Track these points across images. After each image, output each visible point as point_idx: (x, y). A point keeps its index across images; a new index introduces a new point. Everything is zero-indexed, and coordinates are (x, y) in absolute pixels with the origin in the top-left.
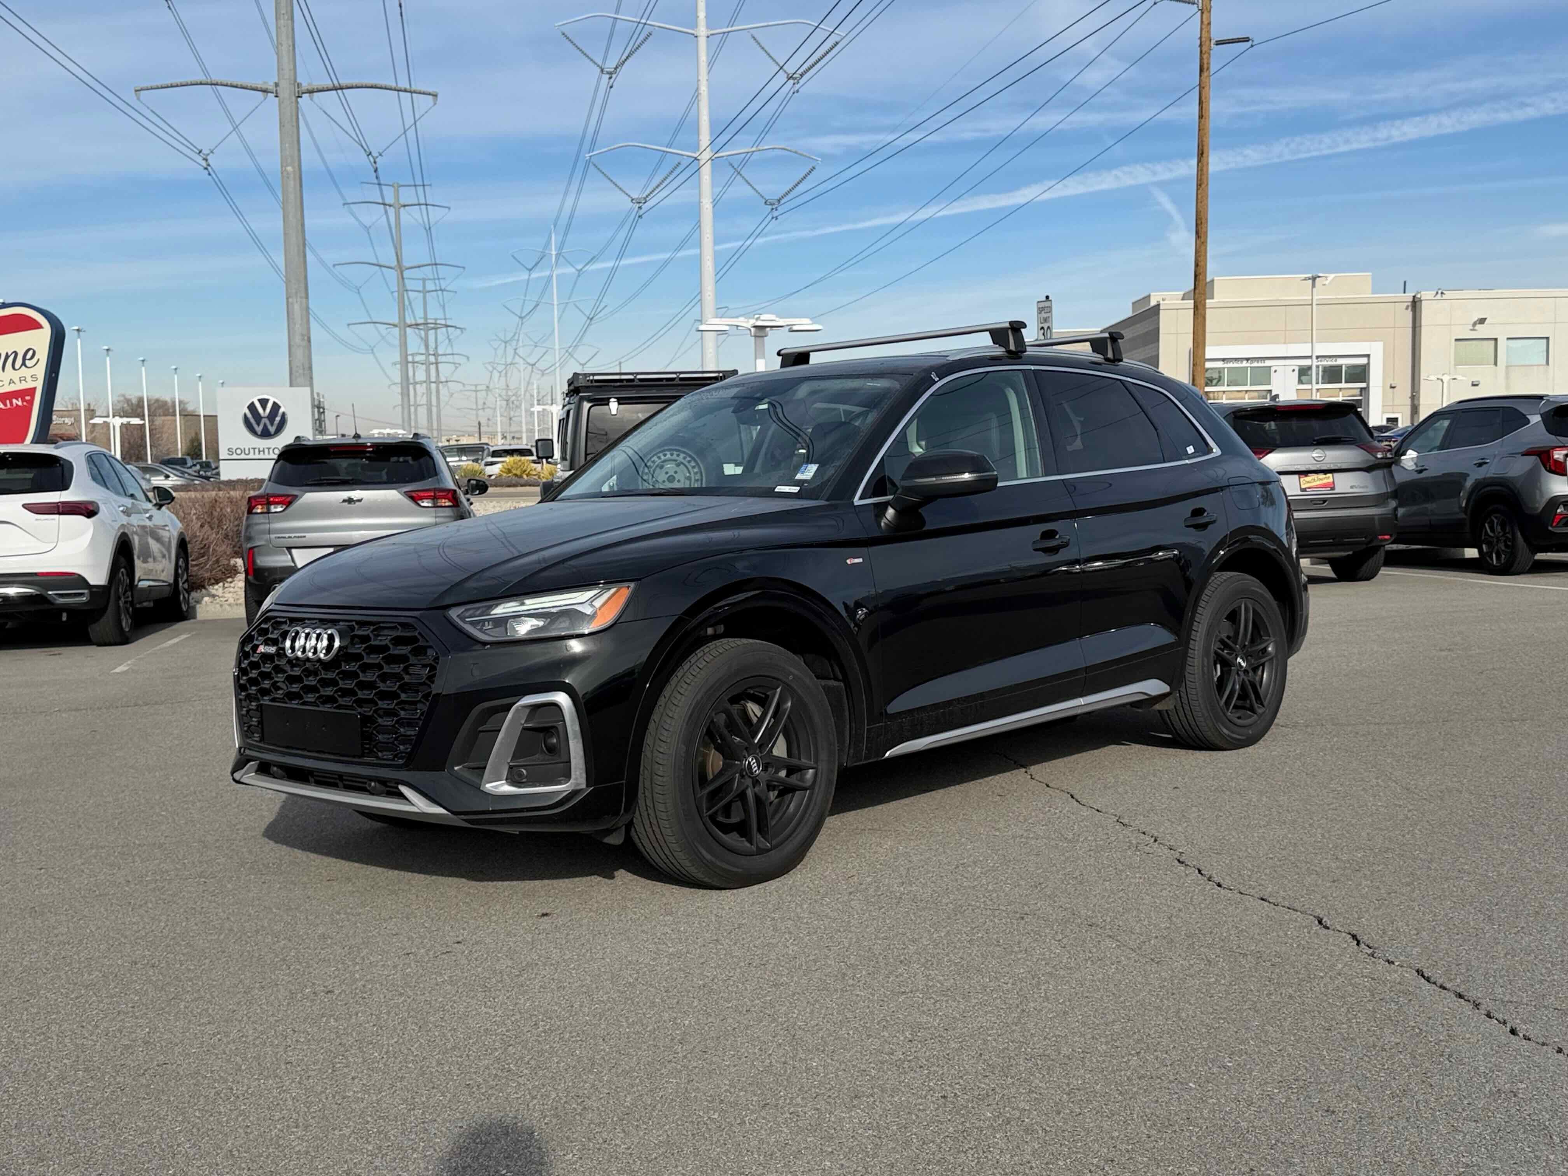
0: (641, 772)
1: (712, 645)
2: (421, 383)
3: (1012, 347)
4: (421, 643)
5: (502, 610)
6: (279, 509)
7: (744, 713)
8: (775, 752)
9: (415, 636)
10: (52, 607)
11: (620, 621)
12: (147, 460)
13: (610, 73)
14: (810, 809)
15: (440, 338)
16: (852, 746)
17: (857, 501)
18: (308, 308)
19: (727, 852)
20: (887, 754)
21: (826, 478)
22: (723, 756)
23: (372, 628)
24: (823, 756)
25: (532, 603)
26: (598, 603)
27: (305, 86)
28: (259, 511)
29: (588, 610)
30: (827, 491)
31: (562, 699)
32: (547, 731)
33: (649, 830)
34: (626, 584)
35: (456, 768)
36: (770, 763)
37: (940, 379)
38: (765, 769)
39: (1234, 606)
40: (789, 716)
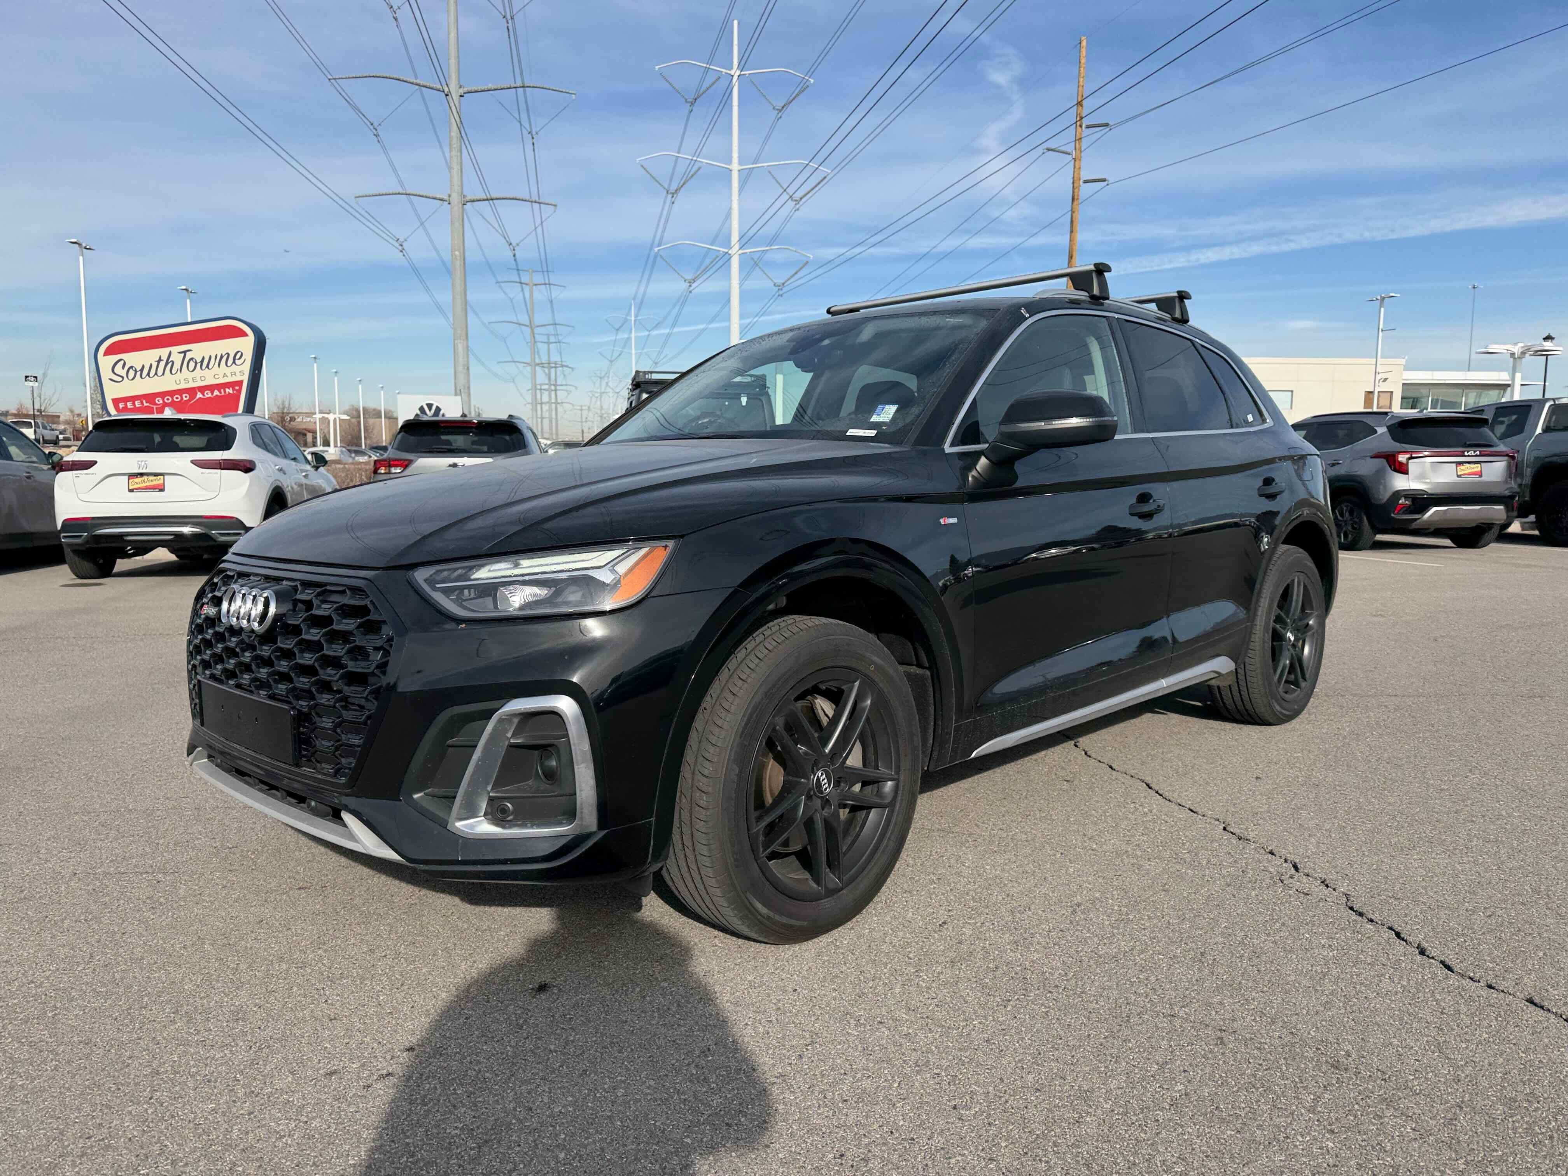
0: (677, 800)
1: (774, 625)
2: (545, 403)
3: (1096, 291)
4: (373, 616)
5: (487, 573)
6: (398, 470)
7: (811, 711)
8: (849, 762)
9: (366, 606)
10: (212, 543)
11: (652, 594)
12: (361, 446)
13: (673, 194)
14: (890, 832)
15: (558, 373)
16: (937, 748)
17: (948, 449)
18: (467, 347)
19: (788, 901)
20: (973, 755)
21: (908, 420)
22: (785, 770)
23: (319, 590)
24: (906, 764)
25: (530, 565)
26: (622, 568)
27: (468, 199)
28: (383, 471)
29: (605, 577)
30: (913, 436)
31: (565, 705)
32: (544, 749)
33: (686, 875)
34: (663, 543)
35: (416, 796)
36: (842, 777)
37: (1030, 316)
38: (837, 784)
39: (1289, 581)
40: (868, 719)
